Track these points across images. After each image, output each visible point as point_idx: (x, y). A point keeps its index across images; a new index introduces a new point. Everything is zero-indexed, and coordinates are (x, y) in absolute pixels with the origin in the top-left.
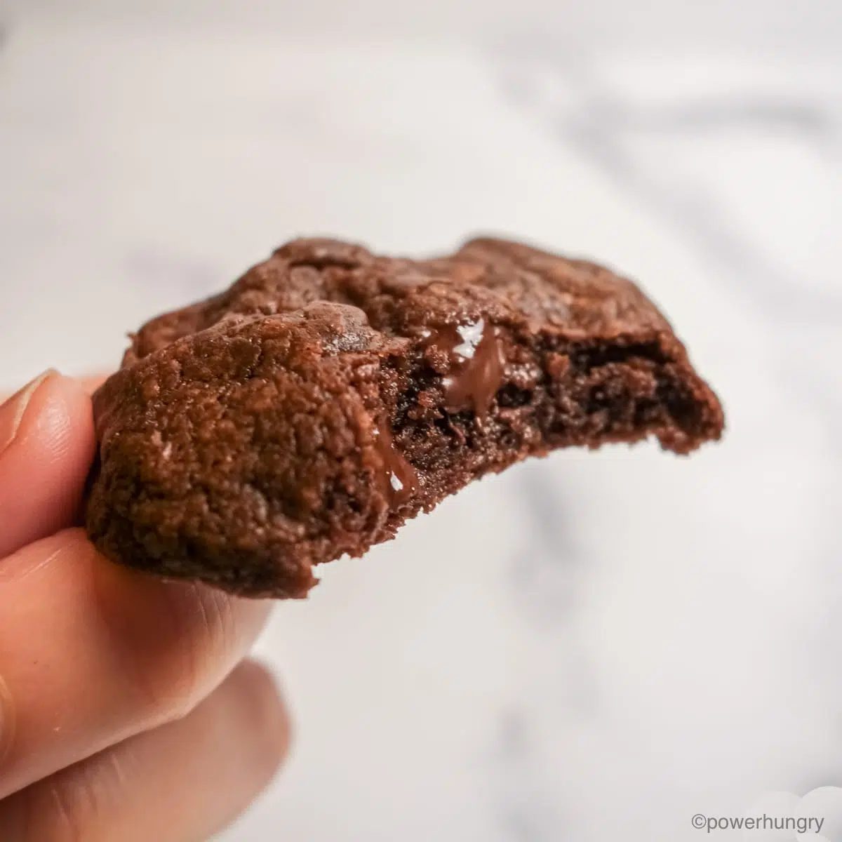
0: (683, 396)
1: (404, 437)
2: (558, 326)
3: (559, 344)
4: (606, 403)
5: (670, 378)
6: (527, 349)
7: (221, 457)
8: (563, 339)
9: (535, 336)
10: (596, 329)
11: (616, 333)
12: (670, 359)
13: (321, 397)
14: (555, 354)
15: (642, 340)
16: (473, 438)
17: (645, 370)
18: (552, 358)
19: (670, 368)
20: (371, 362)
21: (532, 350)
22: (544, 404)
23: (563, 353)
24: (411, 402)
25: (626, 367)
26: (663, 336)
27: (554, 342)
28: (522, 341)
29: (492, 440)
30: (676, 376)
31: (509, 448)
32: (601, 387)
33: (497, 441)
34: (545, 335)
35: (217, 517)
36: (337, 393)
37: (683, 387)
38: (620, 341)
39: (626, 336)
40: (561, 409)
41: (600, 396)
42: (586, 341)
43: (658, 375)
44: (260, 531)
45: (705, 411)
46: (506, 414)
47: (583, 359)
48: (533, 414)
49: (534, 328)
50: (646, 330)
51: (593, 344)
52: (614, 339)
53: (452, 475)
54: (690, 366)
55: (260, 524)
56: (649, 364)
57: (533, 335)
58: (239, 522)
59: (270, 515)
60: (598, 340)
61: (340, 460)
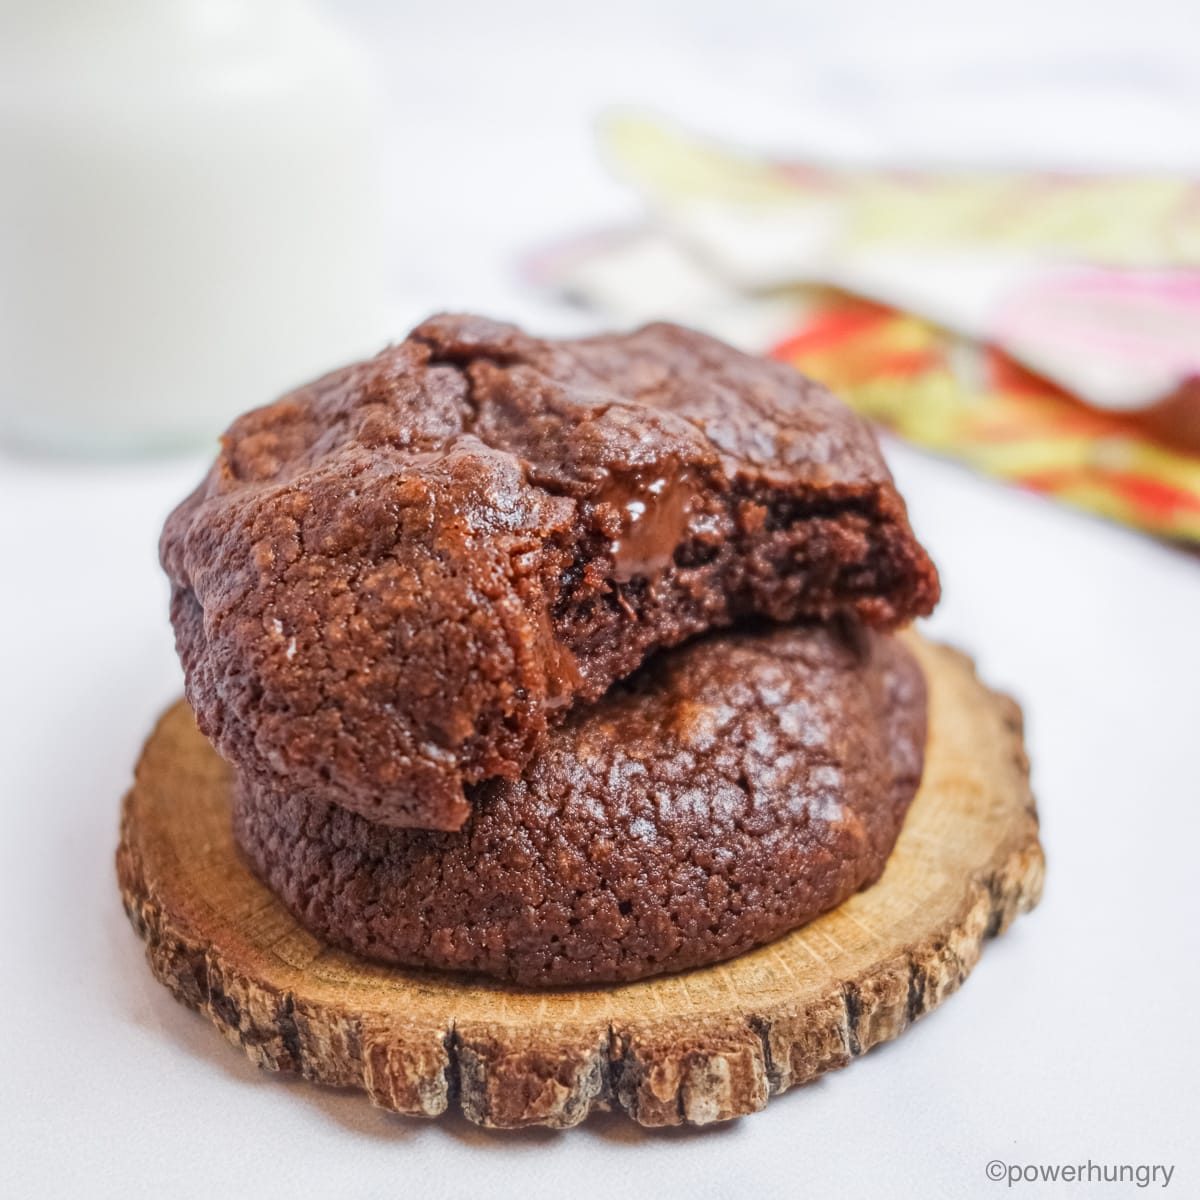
0: (898, 564)
1: (566, 626)
2: (758, 466)
3: (757, 489)
4: (806, 565)
5: (886, 543)
6: (717, 496)
7: (356, 666)
8: (763, 483)
9: (730, 482)
10: (804, 473)
11: (829, 483)
12: (889, 519)
13: (474, 601)
14: (751, 504)
15: (858, 494)
16: (645, 609)
17: (856, 530)
18: (747, 508)
19: (887, 531)
20: (531, 549)
21: (724, 497)
22: (732, 563)
23: (760, 503)
24: (575, 573)
25: (834, 525)
26: (884, 492)
27: (751, 486)
28: (715, 486)
29: (666, 610)
30: (892, 541)
31: (687, 616)
32: (802, 547)
33: (673, 611)
34: (741, 480)
35: (353, 740)
36: (494, 597)
37: (900, 553)
38: (832, 493)
39: (840, 488)
40: (751, 569)
41: (799, 557)
42: (790, 488)
43: (871, 535)
44: (405, 760)
45: (922, 585)
46: (686, 577)
47: (784, 508)
48: (717, 575)
49: (731, 470)
50: (863, 482)
51: (799, 493)
52: (824, 491)
53: (620, 659)
54: (909, 528)
55: (404, 753)
56: (862, 522)
57: (727, 480)
58: (382, 749)
59: (416, 742)
60: (806, 488)
61: (497, 683)
